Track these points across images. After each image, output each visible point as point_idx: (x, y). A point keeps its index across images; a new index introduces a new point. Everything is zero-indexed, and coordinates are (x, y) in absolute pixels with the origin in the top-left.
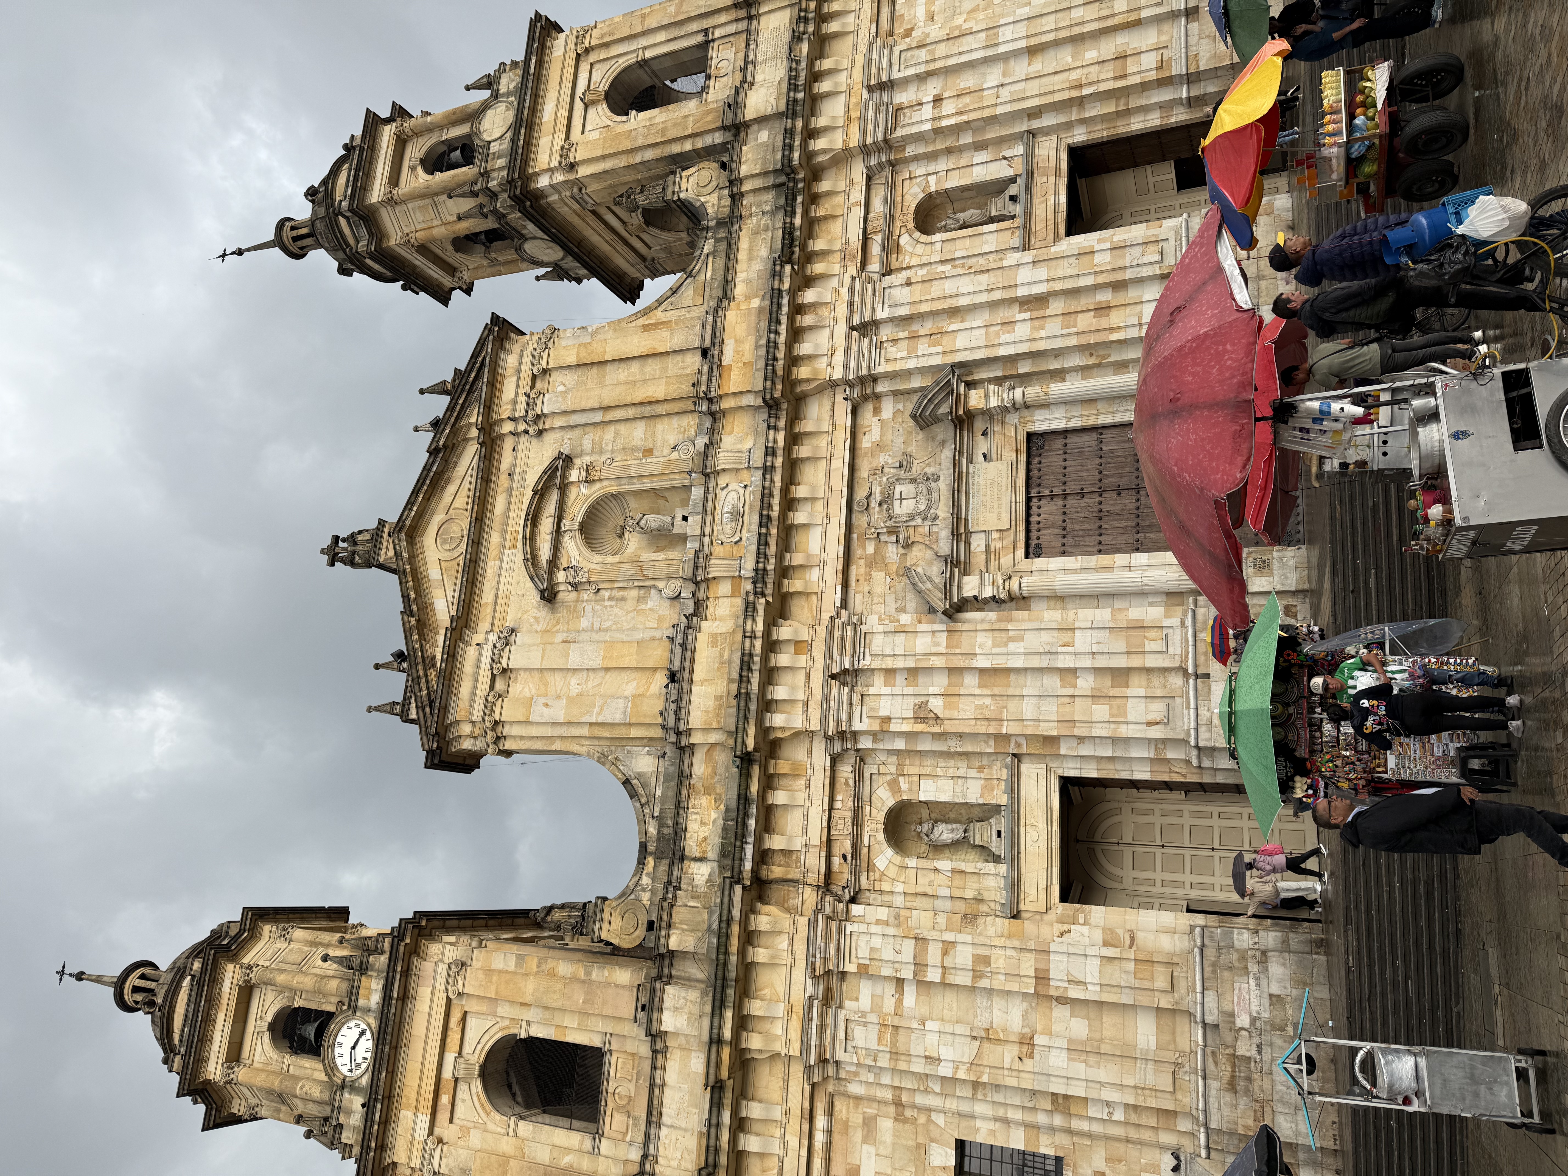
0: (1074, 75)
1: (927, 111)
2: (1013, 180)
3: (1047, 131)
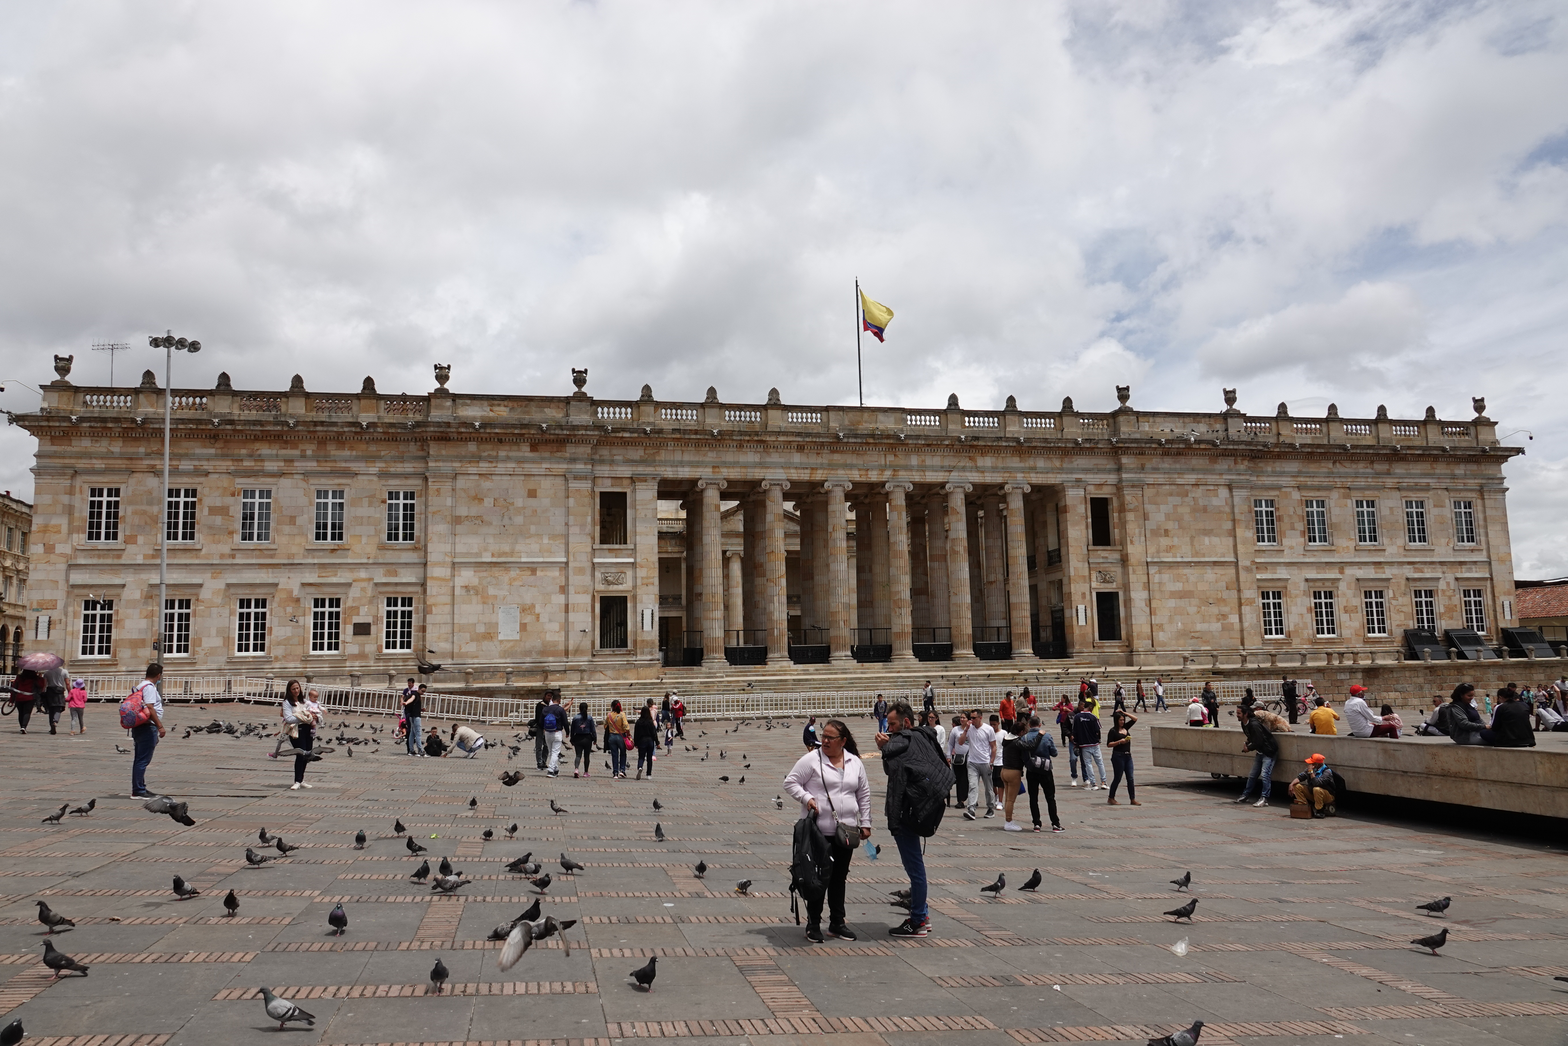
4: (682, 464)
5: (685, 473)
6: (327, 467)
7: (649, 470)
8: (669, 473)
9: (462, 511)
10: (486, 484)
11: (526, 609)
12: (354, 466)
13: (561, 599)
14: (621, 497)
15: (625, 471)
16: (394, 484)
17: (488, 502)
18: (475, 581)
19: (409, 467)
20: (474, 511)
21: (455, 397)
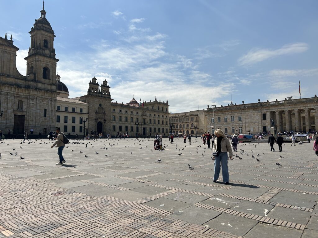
0: (32, 116)
1: (32, 103)
2: (22, 110)
3: (27, 114)
4: (273, 109)
5: (273, 110)
6: (232, 113)
7: (268, 110)
8: (271, 111)
9: (246, 117)
10: (249, 114)
11: (254, 128)
12: (235, 113)
13: (258, 127)
14: (265, 114)
15: (265, 111)
16: (239, 115)
17: (249, 116)
18: (248, 125)
19: (240, 113)
20: (247, 117)
21: (245, 104)
